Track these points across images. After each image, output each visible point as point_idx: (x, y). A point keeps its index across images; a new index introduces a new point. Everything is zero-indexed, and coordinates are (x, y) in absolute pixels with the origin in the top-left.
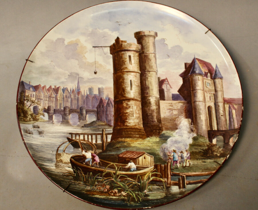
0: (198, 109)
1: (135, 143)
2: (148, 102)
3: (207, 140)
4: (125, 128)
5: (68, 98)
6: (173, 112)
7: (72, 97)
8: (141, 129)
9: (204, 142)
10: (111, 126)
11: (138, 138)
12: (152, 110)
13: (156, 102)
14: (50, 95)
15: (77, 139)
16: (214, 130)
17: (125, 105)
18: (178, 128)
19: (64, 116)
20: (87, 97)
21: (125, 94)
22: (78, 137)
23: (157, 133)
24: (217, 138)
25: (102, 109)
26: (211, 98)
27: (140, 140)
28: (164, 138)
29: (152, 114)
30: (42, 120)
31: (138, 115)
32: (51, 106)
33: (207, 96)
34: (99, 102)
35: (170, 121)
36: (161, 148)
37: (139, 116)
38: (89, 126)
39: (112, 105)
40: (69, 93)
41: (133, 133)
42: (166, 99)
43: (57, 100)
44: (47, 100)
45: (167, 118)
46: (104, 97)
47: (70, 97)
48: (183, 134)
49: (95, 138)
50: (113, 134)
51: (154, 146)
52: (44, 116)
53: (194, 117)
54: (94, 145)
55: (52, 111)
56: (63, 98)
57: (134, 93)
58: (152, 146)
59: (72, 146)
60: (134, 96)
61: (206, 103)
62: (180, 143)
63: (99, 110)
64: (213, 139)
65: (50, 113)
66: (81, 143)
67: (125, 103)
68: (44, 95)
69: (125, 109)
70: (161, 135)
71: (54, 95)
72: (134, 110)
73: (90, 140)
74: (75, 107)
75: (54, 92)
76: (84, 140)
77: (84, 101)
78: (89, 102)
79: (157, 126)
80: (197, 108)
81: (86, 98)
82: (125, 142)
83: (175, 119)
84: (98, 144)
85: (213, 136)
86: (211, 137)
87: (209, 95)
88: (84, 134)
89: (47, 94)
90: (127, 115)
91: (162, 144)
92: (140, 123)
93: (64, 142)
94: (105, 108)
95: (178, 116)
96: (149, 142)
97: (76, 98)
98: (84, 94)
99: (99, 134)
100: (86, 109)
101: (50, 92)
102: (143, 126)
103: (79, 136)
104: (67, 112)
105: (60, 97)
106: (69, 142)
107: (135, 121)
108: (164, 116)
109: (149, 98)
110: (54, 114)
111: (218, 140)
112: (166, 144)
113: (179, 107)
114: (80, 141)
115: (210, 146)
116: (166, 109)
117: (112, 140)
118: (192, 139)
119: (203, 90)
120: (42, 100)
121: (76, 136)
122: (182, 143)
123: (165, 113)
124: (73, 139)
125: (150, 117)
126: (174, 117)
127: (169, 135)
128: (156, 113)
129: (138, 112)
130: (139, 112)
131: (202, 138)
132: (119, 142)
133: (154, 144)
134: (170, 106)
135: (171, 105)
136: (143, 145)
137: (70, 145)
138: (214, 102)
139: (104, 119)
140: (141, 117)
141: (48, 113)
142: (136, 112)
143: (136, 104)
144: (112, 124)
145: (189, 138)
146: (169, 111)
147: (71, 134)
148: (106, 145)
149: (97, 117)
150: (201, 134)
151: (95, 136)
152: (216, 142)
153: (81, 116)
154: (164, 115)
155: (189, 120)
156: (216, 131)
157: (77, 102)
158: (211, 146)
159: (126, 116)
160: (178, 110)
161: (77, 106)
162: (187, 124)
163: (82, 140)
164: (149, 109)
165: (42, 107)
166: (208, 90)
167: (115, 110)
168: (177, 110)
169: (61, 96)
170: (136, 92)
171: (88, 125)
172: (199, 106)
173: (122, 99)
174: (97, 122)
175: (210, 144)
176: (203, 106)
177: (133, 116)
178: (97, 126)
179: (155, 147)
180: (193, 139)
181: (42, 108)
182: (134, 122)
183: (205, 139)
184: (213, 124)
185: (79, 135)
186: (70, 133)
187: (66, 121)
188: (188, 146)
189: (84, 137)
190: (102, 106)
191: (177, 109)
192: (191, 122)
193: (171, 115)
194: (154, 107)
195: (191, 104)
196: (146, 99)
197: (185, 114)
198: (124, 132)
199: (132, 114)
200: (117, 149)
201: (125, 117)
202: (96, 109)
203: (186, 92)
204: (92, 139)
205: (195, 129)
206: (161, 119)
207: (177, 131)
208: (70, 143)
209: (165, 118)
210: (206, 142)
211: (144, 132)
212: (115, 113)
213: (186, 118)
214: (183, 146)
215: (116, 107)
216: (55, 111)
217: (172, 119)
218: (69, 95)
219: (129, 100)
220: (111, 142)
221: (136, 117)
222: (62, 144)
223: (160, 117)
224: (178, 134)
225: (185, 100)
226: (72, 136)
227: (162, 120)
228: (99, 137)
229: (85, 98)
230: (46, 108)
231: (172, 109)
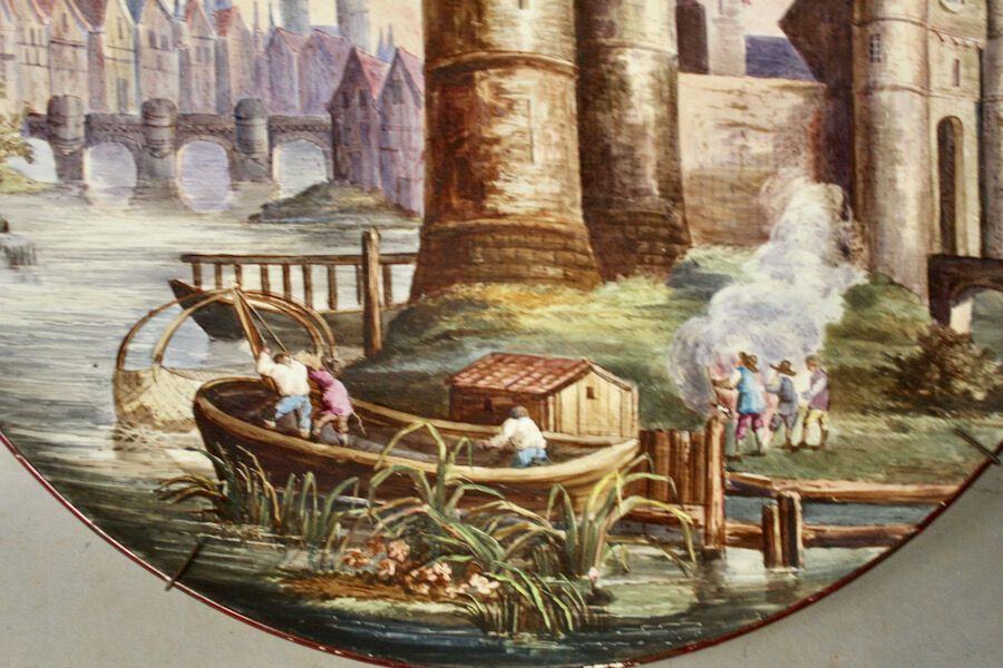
0: (887, 132)
1: (538, 311)
2: (614, 78)
3: (923, 311)
4: (485, 226)
5: (165, 47)
6: (749, 144)
7: (188, 41)
8: (570, 236)
9: (903, 321)
10: (408, 214)
11: (555, 281)
12: (631, 126)
13: (660, 81)
14: (57, 29)
15: (225, 287)
16: (961, 252)
17: (484, 93)
18: (772, 235)
19: (146, 156)
20: (274, 42)
21: (485, 28)
22: (229, 278)
23: (660, 259)
24: (977, 300)
25: (359, 113)
26: (963, 71)
27: (569, 292)
28: (692, 288)
29: (631, 148)
30: (18, 181)
31: (556, 155)
32: (65, 96)
33: (941, 60)
34: (339, 71)
35: (728, 195)
36: (675, 344)
37: (562, 160)
38: (289, 215)
39: (416, 98)
40: (168, 17)
41: (528, 255)
42: (712, 64)
43: (101, 57)
44: (43, 61)
45: (714, 174)
46: (370, 44)
47: (175, 46)
48: (796, 268)
49: (325, 282)
50: (423, 259)
51: (642, 328)
52: (30, 160)
53: (860, 177)
54: (323, 321)
55: (73, 129)
56: (132, 47)
57: (538, 23)
58: (630, 329)
59: (201, 329)
60: (538, 42)
61: (933, 101)
62: (781, 318)
63: (340, 121)
64: (957, 303)
65: (65, 140)
66: (252, 313)
67: (484, 84)
68: (20, 29)
69: (485, 119)
70: (677, 271)
71: (78, 33)
72: (537, 126)
73: (298, 295)
74: (206, 104)
75: (77, 11)
76: (266, 293)
77: (258, 69)
78: (285, 72)
79: (660, 221)
80: (877, 126)
81: (267, 49)
82: (484, 305)
83: (755, 184)
84: (341, 313)
85: (957, 289)
86: (946, 290)
87: (951, 55)
88: (263, 261)
89: (35, 24)
90: (497, 155)
91: (685, 318)
92: (567, 201)
93: (155, 308)
94: (375, 111)
95: (776, 166)
96: (616, 305)
97: (207, 50)
98: (256, 27)
99: (344, 259)
100: (271, 114)
101: (56, 12)
102: (585, 217)
103: (238, 272)
104: (165, 134)
105: (118, 43)
106: (185, 306)
107: (540, 188)
108: (696, 166)
109: (621, 58)
110: (85, 146)
111: (982, 310)
112: (703, 319)
113: (782, 118)
114: (242, 299)
115: (936, 340)
116: (709, 124)
117: (415, 291)
118: (841, 300)
119: (921, 25)
120: (9, 64)
121: (218, 273)
122: (789, 319)
123: (700, 152)
124: (205, 288)
125: (624, 166)
126: (751, 170)
127: (718, 272)
128: (657, 145)
129: (555, 137)
130: (563, 139)
131: (894, 298)
132: (456, 306)
133: (644, 317)
134: (735, 106)
135: (741, 103)
136: (584, 322)
137: (192, 323)
138: (977, 96)
139: (372, 176)
140: (575, 165)
141: (53, 139)
142: (549, 136)
143: (549, 91)
144: (418, 199)
145: (826, 292)
146: (725, 134)
147: (192, 259)
148: (386, 320)
149: (331, 161)
150: (892, 271)
151: (325, 269)
152: (972, 323)
153: (244, 155)
154: (701, 158)
155: (830, 191)
156: (974, 259)
157: (218, 74)
158: (941, 344)
159: (494, 159)
160: (780, 129)
161: (218, 98)
162: (821, 212)
163: (252, 295)
164: (618, 123)
165: (18, 105)
166: (950, 25)
167: (430, 121)
168: (773, 131)
169: (121, 37)
170: (545, 21)
171: (284, 209)
172: (893, 114)
173: (467, 57)
174: (334, 193)
175: (935, 332)
176: (916, 116)
177: (532, 160)
178: (333, 212)
179: (647, 337)
180: (845, 297)
181: (14, 111)
182: (537, 193)
183: (910, 302)
184: (959, 224)
185: (236, 262)
186: (186, 258)
187: (158, 185)
188: (822, 337)
189: (264, 274)
190: (356, 100)
191: (769, 126)
192: (844, 205)
193: (737, 160)
194: (643, 109)
195: (849, 102)
196: (605, 62)
197: (811, 156)
198: (479, 249)
199: (523, 148)
200: (444, 341)
201: (486, 164)
202: (324, 117)
203: (824, 29)
204: (308, 288)
205: (863, 242)
206: (679, 182)
207: (764, 249)
208: (190, 310)
209: (702, 177)
210: (915, 320)
211: (590, 250)
212: (432, 141)
213: (818, 179)
214: (791, 336)
215: (436, 101)
216: (95, 129)
217: (738, 183)
218: (167, 31)
219: (508, 63)
220: (409, 302)
221: (549, 166)
222: (144, 321)
223: (678, 171)
224: (770, 268)
225: (819, 74)
226: (197, 272)
227: (685, 184)
228: (347, 274)
229: (262, 48)
230: (41, 109)
231: (743, 125)
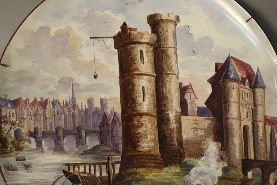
0: (231, 129)
1: (149, 175)
2: (166, 118)
3: (241, 173)
4: (136, 154)
5: (61, 114)
6: (199, 133)
7: (66, 112)
8: (157, 156)
9: (236, 175)
10: (118, 152)
11: (153, 167)
12: (171, 129)
13: (177, 118)
14: (36, 111)
15: (75, 171)
16: (250, 158)
17: (136, 122)
18: (204, 155)
19: (57, 140)
20: (86, 111)
21: (136, 106)
22: (76, 169)
23: (178, 161)
24: (253, 170)
25: (106, 128)
26: (248, 114)
27: (157, 170)
28: (186, 168)
29: (171, 134)
30: (27, 148)
31: (153, 137)
32: (38, 127)
33: (243, 112)
34: (101, 118)
35: (194, 145)
36: (182, 182)
37: (154, 138)
38: (90, 153)
39: (119, 123)
40: (62, 107)
41: (147, 161)
42: (189, 114)
43: (46, 117)
44: (33, 119)
45: (191, 140)
46: (109, 111)
47: (63, 114)
48: (210, 162)
49: (99, 169)
50: (121, 163)
51: (174, 178)
52: (30, 143)
53: (225, 140)
54: (99, 179)
55: (40, 135)
56: (53, 115)
57: (148, 105)
58: (171, 179)
59: (70, 182)
60: (148, 109)
61: (242, 122)
62: (207, 175)
63: (102, 130)
64: (249, 171)
65: (38, 138)
66: (82, 177)
67: (136, 120)
68: (28, 112)
69: (136, 129)
70: (182, 164)
71: (41, 112)
72: (148, 130)
73: (93, 173)
74: (71, 127)
75: (41, 107)
76: (85, 172)
77: (82, 118)
78: (89, 119)
79: (178, 152)
80: (229, 128)
81: (84, 114)
82: (137, 173)
83: (200, 142)
84: (104, 176)
85: (249, 167)
86: (246, 168)
87: (245, 111)
88: (84, 165)
89: (31, 111)
90: (139, 137)
91: (184, 176)
92: (156, 148)
93: (59, 177)
94: (110, 127)
95: (205, 138)
96: (168, 173)
97: (70, 114)
98: (82, 108)
99: (103, 163)
100: (86, 129)
101: (36, 107)
102: (160, 151)
103: (79, 167)
104: (61, 135)
105: (50, 114)
106: (66, 176)
107: (149, 145)
108: (186, 138)
109: (168, 113)
110: (43, 139)
111: (255, 173)
112: (189, 176)
113: (206, 126)
114: (79, 174)
115: (244, 180)
116: (189, 128)
117: (120, 171)
118: (221, 170)
119: (238, 103)
120: (25, 120)
121: (74, 168)
122: (209, 175)
123: (187, 134)
124: (71, 172)
125: (169, 139)
126: (199, 139)
127: (192, 164)
128: (177, 133)
129: (153, 132)
130: (154, 133)
131: (234, 170)
132: (130, 174)
133: (174, 175)
134: (195, 123)
135: (196, 123)
136: (160, 177)
137: (68, 180)
138: (252, 120)
139: (110, 143)
140: (157, 139)
141: (35, 138)
142: (151, 132)
143: (151, 121)
144: (121, 149)
145: (218, 168)
146: (193, 130)
147: (68, 165)
148: (113, 178)
149: (100, 140)
150: (233, 163)
151: (99, 166)
152: (252, 176)
153: (79, 139)
154: (187, 136)
155: (218, 144)
156: (253, 160)
157: (73, 120)
159: (138, 138)
160: (205, 129)
161: (73, 126)
162: (216, 149)
163: (82, 173)
164: (167, 128)
165: (27, 130)
166: (245, 103)
167: (123, 129)
168: (204, 129)
169: (51, 112)
170: (150, 104)
171: (89, 152)
172: (232, 125)
173: (131, 114)
174: (101, 147)
175: (244, 178)
176: (238, 125)
177: (147, 138)
178: (101, 152)
179: (175, 180)
181: (26, 131)
182: (148, 146)
183: (238, 171)
184: (249, 151)
185: (78, 165)
186: (66, 164)
187: (60, 147)
188: (217, 179)
189: (85, 168)
190: (106, 125)
191: (203, 128)
192: (221, 147)
193: (196, 137)
194: (173, 125)
195: (222, 122)
196: (164, 114)
197: (213, 135)
198: (135, 160)
199: (145, 135)
200: (127, 183)
201: (136, 139)
202: (98, 129)
203: (215, 105)
204: (95, 171)
205: (226, 156)
206: (182, 142)
207: (203, 158)
208: (67, 177)
209: (187, 141)
210: (239, 175)
211: (161, 159)
212: (123, 134)
213: (215, 141)
214: (210, 179)
215: (124, 124)
216: (45, 134)
217: (196, 142)
218: (61, 110)
219: (141, 115)
220: (119, 173)
221: (151, 139)
222: (57, 180)
223: (182, 139)
224: (204, 163)
225: (214, 116)
226: (69, 168)
227: (183, 143)
228: (104, 167)
229: (83, 113)
230: (32, 130)
231: (197, 128)
